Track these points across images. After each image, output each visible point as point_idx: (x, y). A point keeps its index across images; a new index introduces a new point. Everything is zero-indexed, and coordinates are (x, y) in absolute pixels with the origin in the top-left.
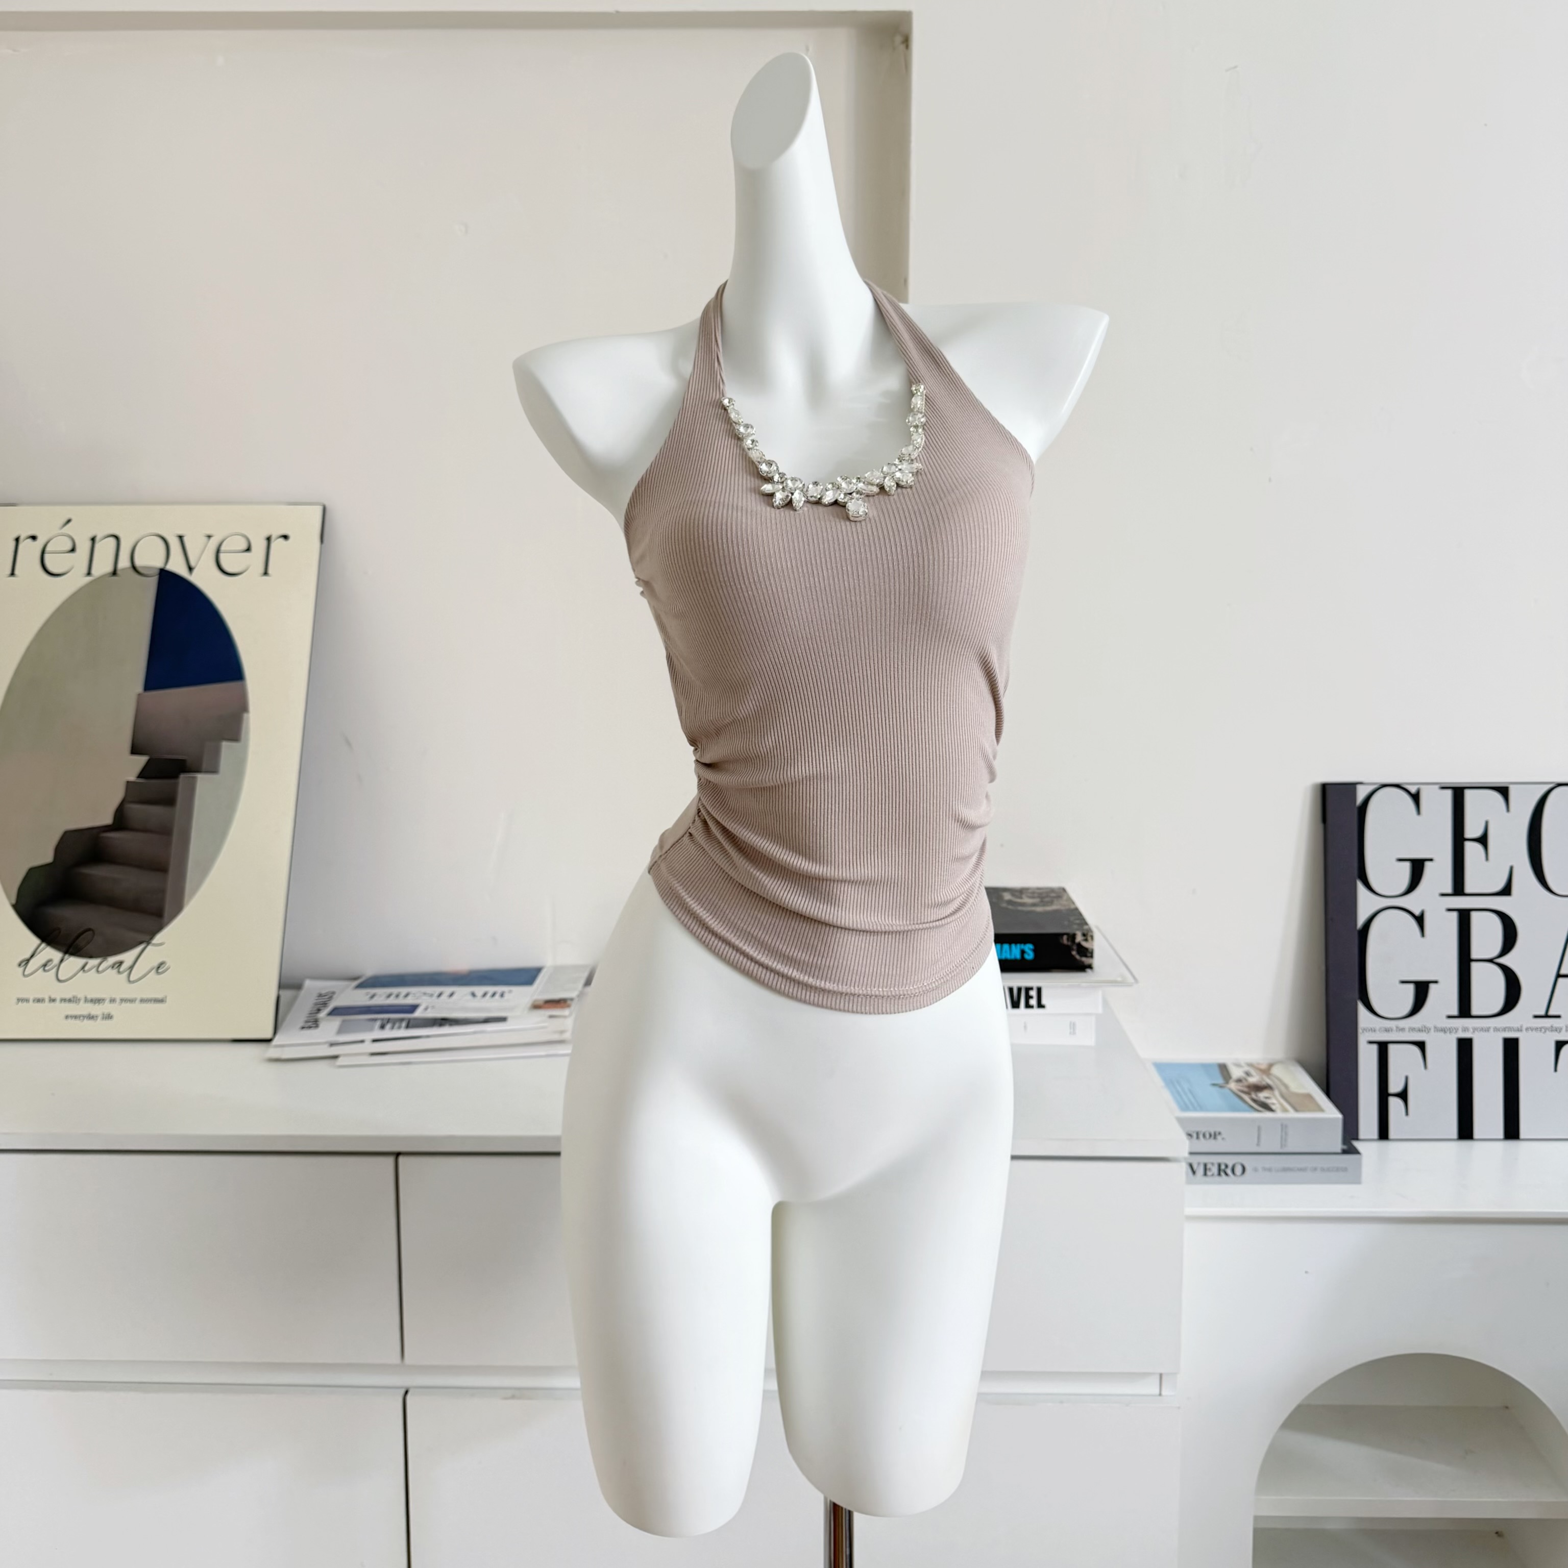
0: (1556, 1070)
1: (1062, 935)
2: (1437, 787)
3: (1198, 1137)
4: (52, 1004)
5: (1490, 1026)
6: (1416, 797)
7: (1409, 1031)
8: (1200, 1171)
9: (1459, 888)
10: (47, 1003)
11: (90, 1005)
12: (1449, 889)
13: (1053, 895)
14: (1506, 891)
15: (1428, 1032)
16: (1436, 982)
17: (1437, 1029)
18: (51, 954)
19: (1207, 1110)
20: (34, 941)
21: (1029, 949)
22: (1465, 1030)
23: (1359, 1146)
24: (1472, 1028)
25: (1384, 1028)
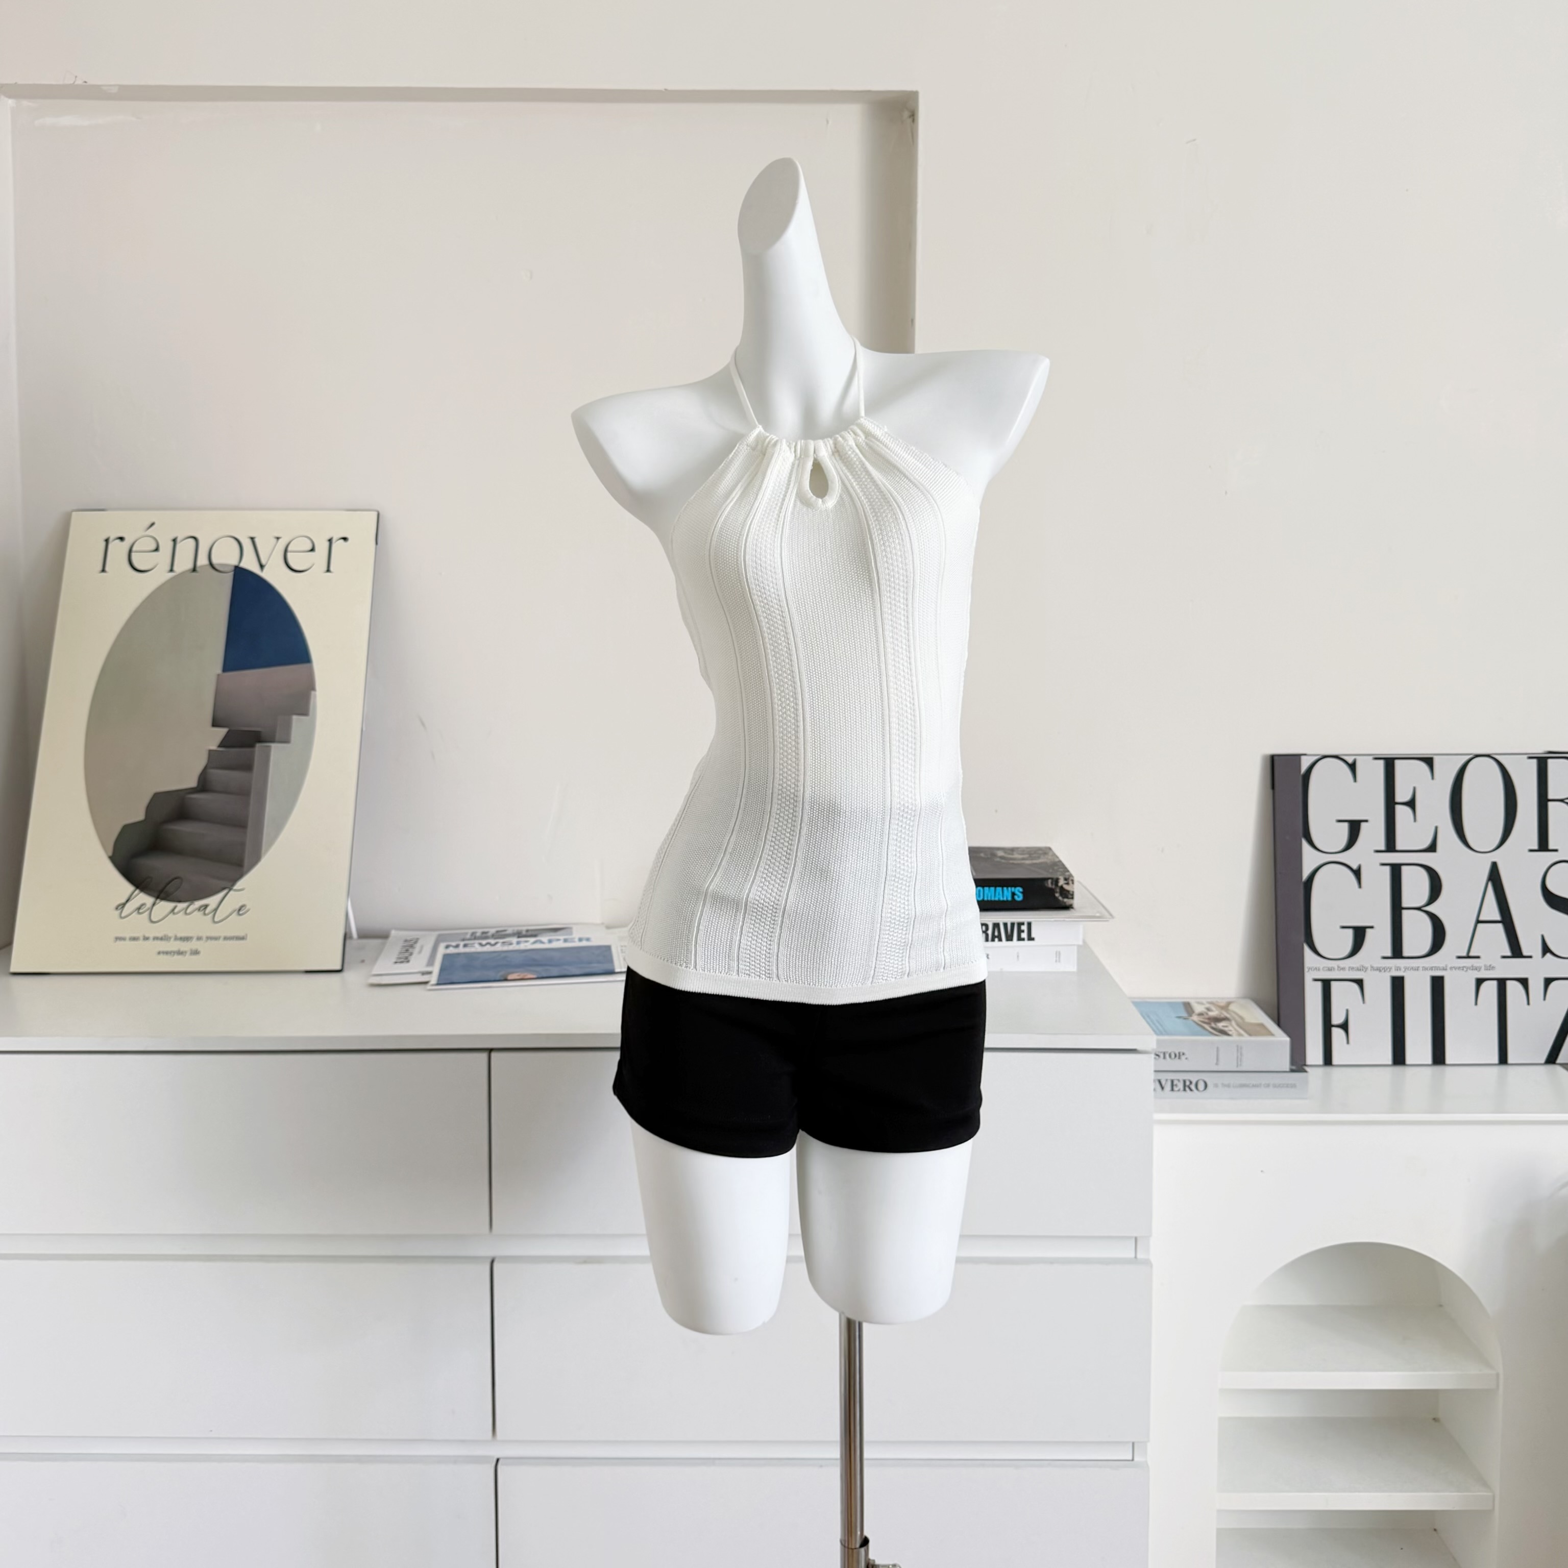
0: (1476, 1004)
1: (1048, 879)
2: (1371, 757)
3: (1164, 1058)
4: (147, 942)
5: (1419, 965)
6: (1353, 767)
7: (1349, 970)
8: (1168, 1087)
9: (1391, 846)
10: (141, 942)
11: (178, 942)
12: (1382, 845)
13: (1040, 852)
14: (1432, 848)
15: (1366, 971)
16: (1372, 927)
17: (1373, 968)
18: (144, 899)
19: (1173, 1034)
20: (128, 888)
21: (1019, 891)
22: (1397, 970)
23: (1307, 1068)
24: (1404, 968)
25: (1327, 967)
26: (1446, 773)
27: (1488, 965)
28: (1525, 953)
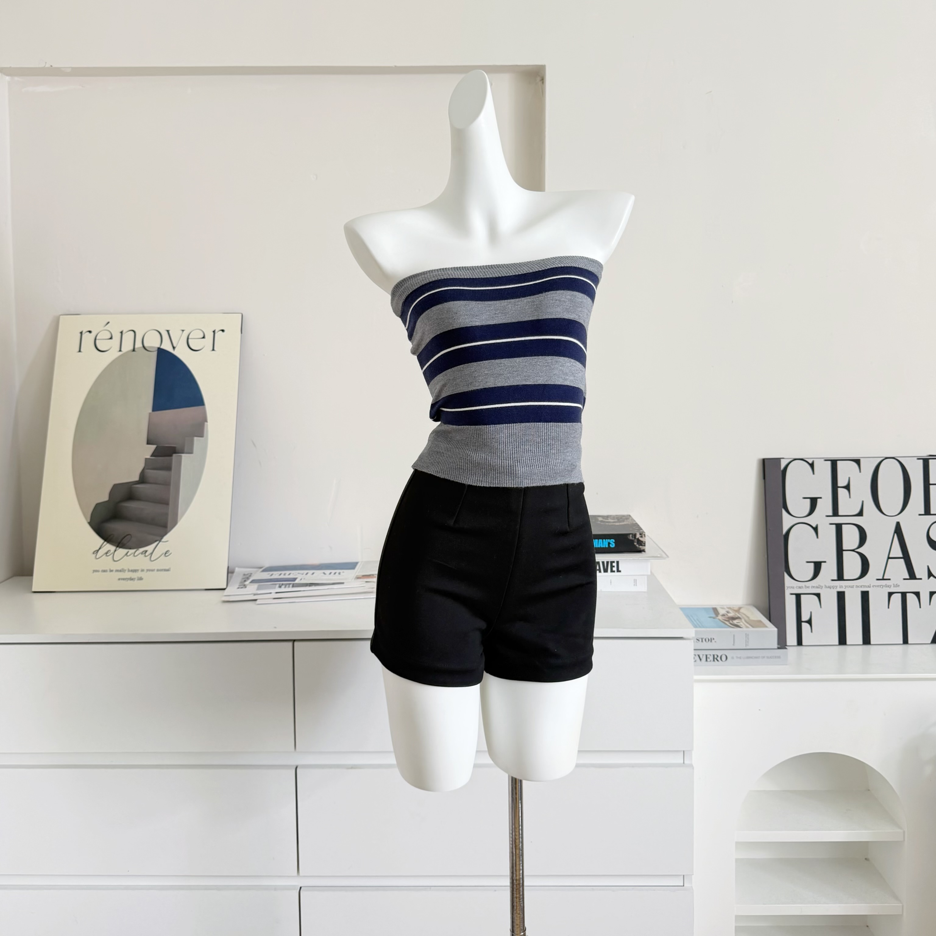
0: (889, 608)
1: (629, 534)
2: (823, 460)
3: (702, 641)
4: (112, 573)
5: (853, 585)
6: (812, 465)
7: (812, 588)
8: (704, 659)
9: (835, 513)
10: (109, 573)
11: (131, 573)
12: (830, 512)
13: (624, 518)
14: (860, 514)
15: (821, 589)
16: (825, 562)
17: (826, 587)
18: (109, 547)
19: (707, 627)
20: (100, 541)
21: (612, 542)
22: (841, 588)
23: (787, 647)
24: (845, 586)
25: (798, 586)
26: (868, 469)
27: (896, 584)
28: (917, 577)
